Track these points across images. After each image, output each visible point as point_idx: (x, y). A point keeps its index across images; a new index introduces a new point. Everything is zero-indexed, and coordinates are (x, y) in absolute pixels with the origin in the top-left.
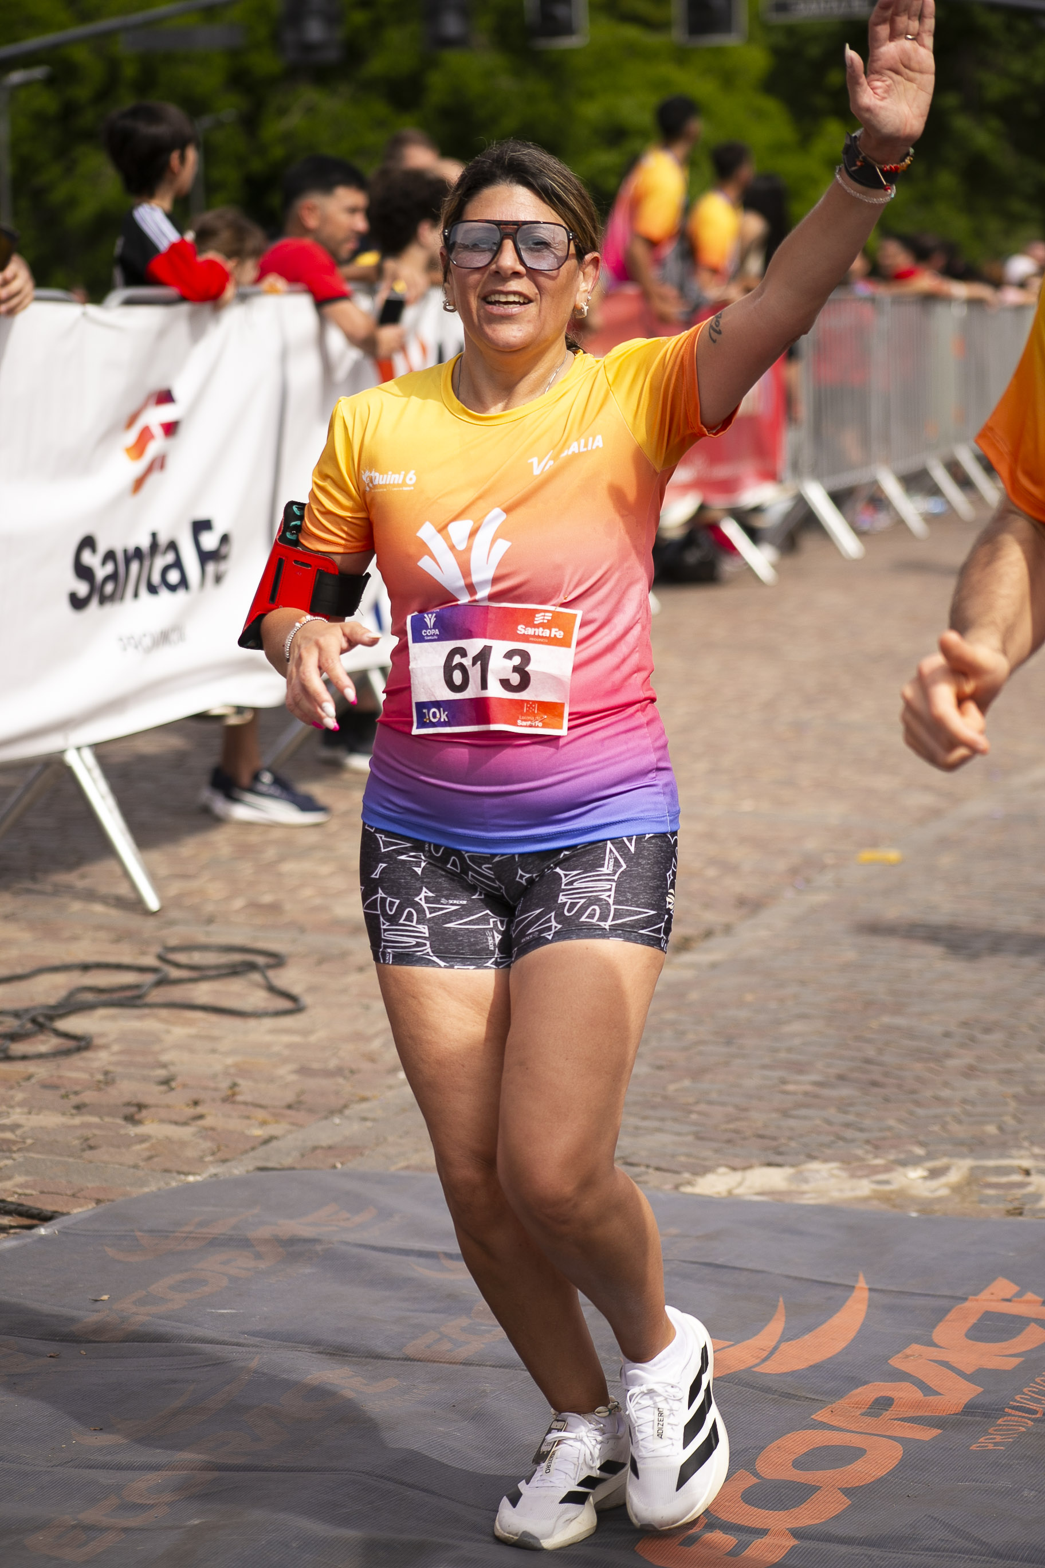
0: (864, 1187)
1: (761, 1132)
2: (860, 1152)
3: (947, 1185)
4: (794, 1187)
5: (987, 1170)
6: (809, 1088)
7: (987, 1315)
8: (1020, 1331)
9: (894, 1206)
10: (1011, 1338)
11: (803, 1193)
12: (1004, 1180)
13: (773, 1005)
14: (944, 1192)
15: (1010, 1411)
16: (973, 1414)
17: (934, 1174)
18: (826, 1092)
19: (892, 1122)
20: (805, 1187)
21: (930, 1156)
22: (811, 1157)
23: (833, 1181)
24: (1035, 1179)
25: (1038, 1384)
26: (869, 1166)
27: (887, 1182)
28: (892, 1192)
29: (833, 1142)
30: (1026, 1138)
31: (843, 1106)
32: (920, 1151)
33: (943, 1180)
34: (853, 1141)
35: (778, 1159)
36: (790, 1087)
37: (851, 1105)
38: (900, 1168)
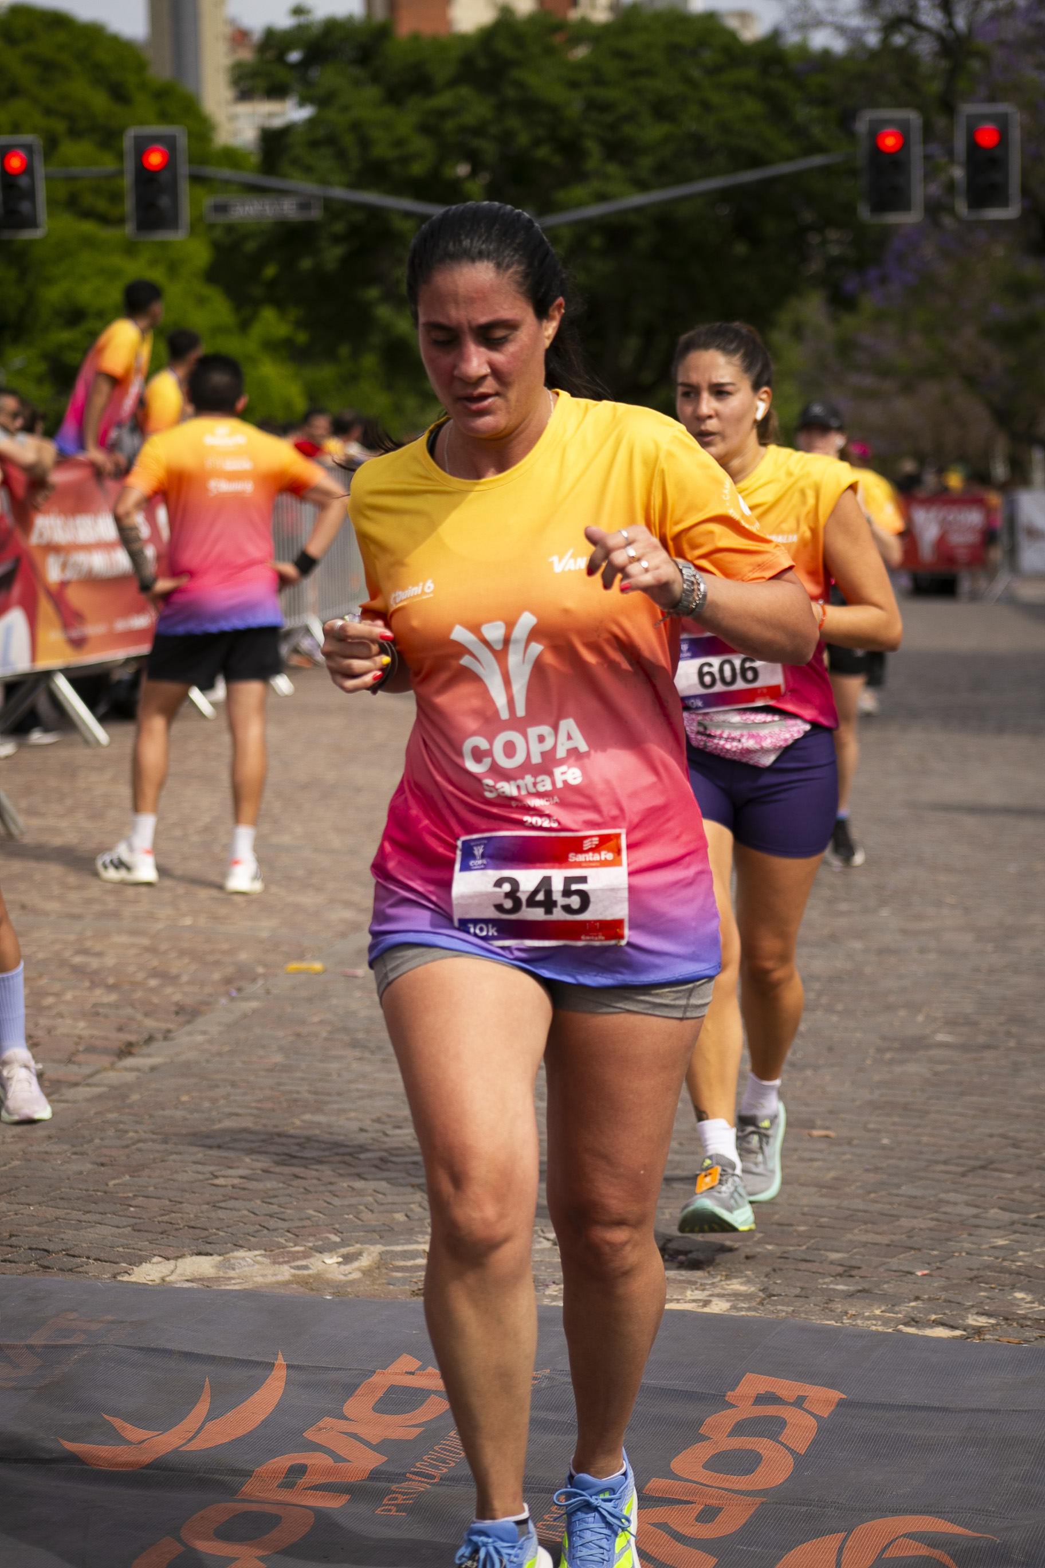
0: (285, 1272)
1: (192, 1224)
2: (282, 1240)
3: (359, 1269)
4: (221, 1274)
5: (395, 1255)
6: (236, 1181)
7: (393, 1389)
8: (422, 1403)
9: (312, 1290)
10: (413, 1410)
11: (230, 1278)
12: (410, 1263)
13: (207, 1104)
14: (357, 1275)
15: (410, 1476)
16: (378, 1480)
17: (348, 1259)
18: (252, 1185)
19: (311, 1212)
20: (231, 1273)
21: (344, 1243)
22: (238, 1246)
23: (257, 1266)
25: (437, 1452)
26: (289, 1252)
27: (306, 1267)
28: (310, 1276)
29: (258, 1231)
31: (267, 1198)
32: (336, 1239)
33: (356, 1264)
34: (276, 1230)
35: (208, 1248)
36: (220, 1181)
37: (275, 1197)
38: (318, 1255)
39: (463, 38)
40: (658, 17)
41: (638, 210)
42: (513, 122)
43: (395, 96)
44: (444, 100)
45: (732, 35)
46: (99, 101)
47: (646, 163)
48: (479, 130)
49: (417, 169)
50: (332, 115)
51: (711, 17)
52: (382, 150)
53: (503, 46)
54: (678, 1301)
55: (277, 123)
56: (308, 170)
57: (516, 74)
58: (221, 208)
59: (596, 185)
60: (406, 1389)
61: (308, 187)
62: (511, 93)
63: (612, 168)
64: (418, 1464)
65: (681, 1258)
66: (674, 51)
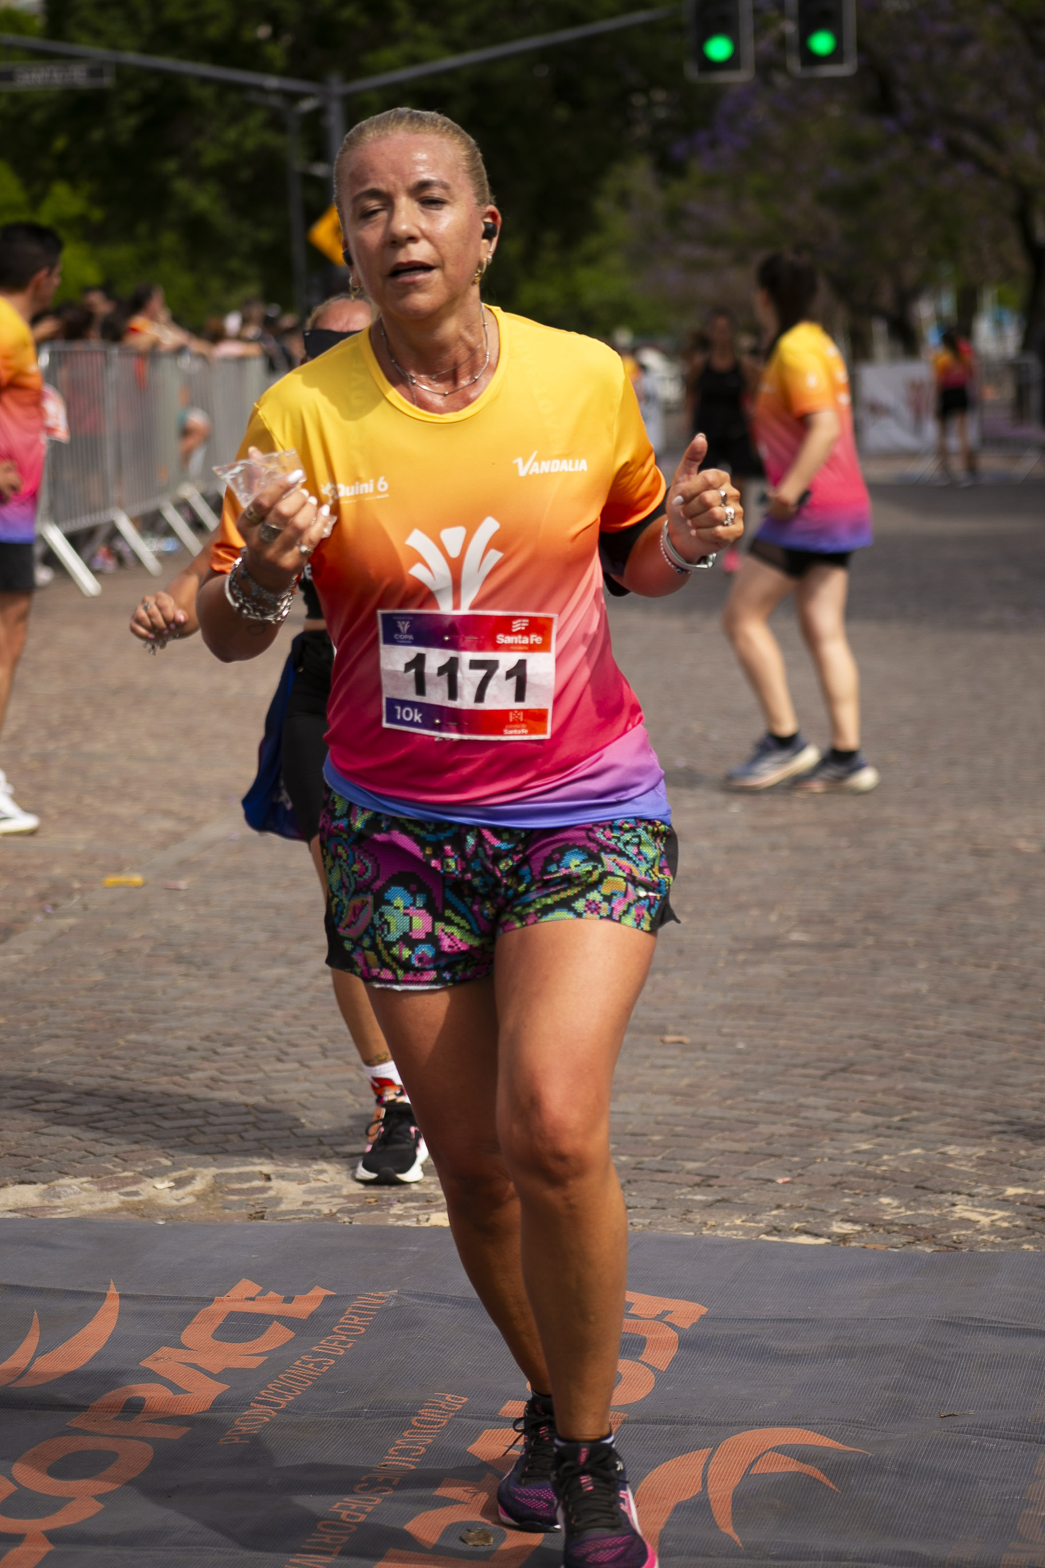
0: (114, 1199)
1: (14, 1151)
2: (109, 1166)
3: (192, 1194)
4: (45, 1203)
5: (230, 1177)
6: (60, 1106)
7: (232, 1316)
9: (143, 1216)
10: (255, 1338)
11: (56, 1207)
12: (246, 1186)
13: (24, 1027)
14: (189, 1200)
15: (256, 1407)
16: (222, 1409)
17: (180, 1183)
18: (76, 1109)
20: (57, 1202)
21: (175, 1167)
22: (63, 1173)
23: (84, 1194)
24: (275, 1183)
25: (282, 1380)
26: (117, 1178)
27: (136, 1193)
28: (140, 1202)
29: (83, 1157)
30: (265, 1144)
32: (166, 1162)
33: (188, 1189)
34: (102, 1155)
35: (31, 1176)
38: (148, 1180)
47: (460, 23)
49: (214, 31)
56: (96, 34)
59: (406, 46)
60: (246, 1315)
61: (98, 52)
63: (423, 29)
64: (261, 1392)
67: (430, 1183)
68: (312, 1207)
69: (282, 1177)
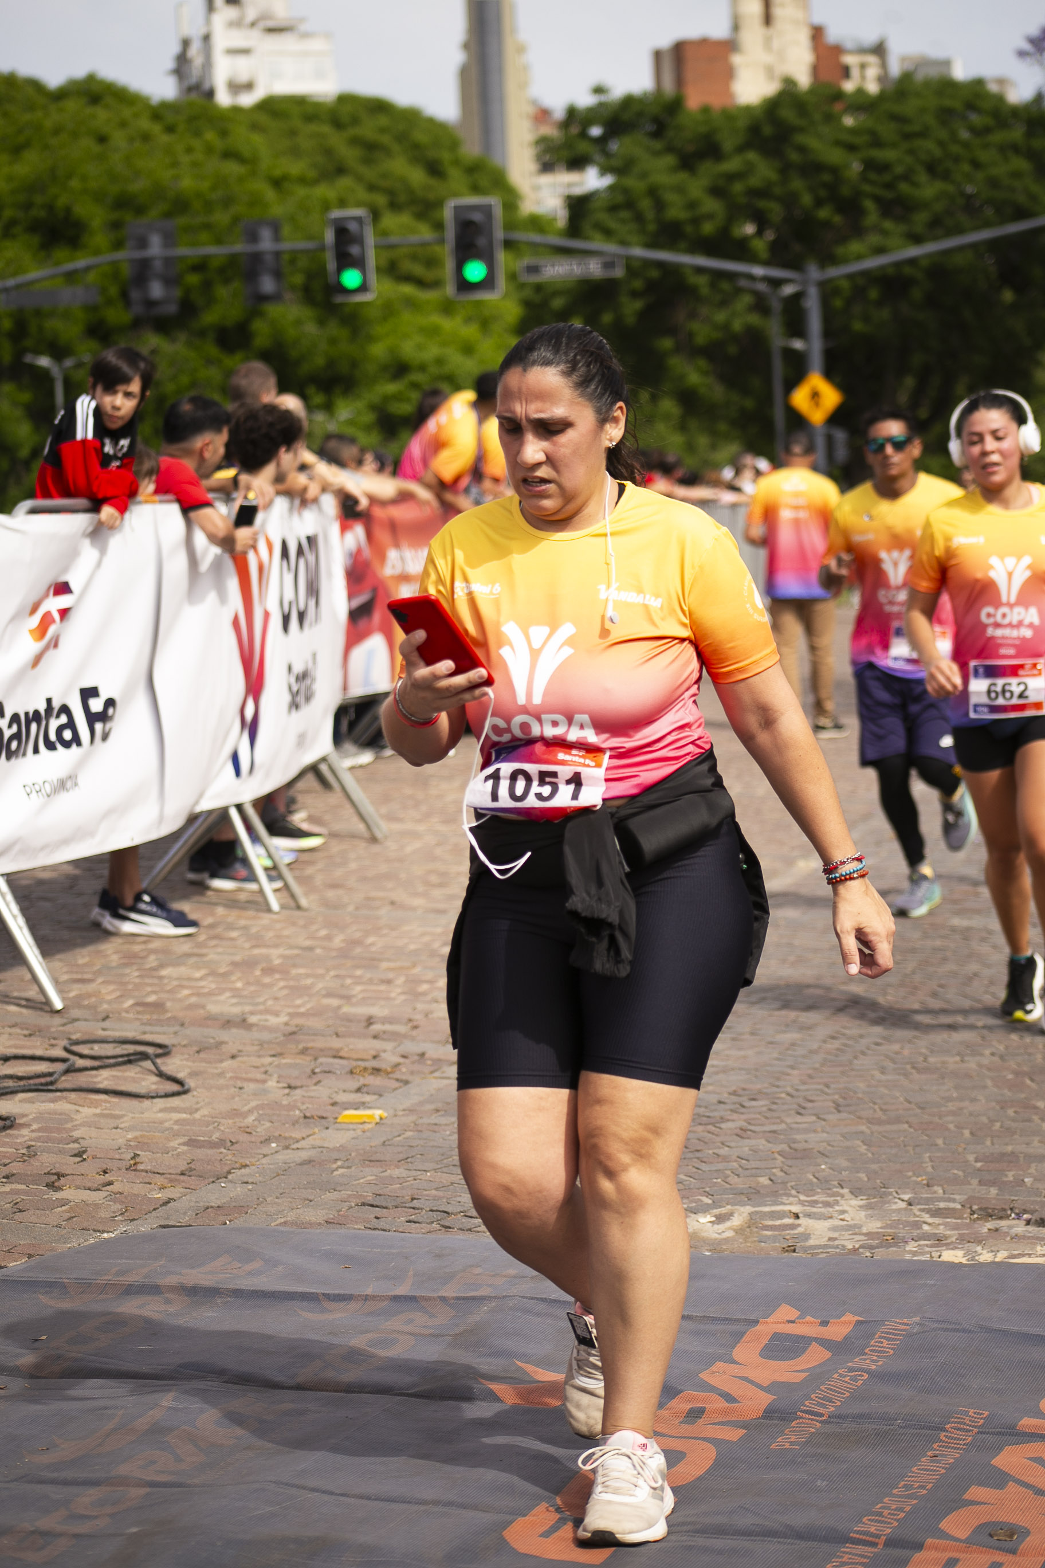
3: (730, 1228)
5: (764, 1215)
7: (776, 1337)
8: (804, 1350)
10: (797, 1357)
12: (778, 1223)
14: (730, 1234)
15: (801, 1414)
16: (771, 1418)
17: (720, 1219)
21: (716, 1205)
24: (802, 1221)
25: (823, 1391)
30: (792, 1187)
32: (707, 1201)
33: (728, 1224)
38: (693, 1215)
39: (748, 109)
40: (927, 83)
41: (912, 262)
42: (797, 184)
43: (688, 162)
44: (733, 165)
45: (1000, 99)
46: (417, 176)
47: (921, 219)
48: (763, 193)
49: (708, 228)
50: (630, 182)
51: (979, 83)
52: (676, 212)
53: (788, 114)
54: (1030, 1255)
55: (578, 191)
56: (608, 233)
57: (801, 139)
58: (533, 269)
59: (874, 239)
60: (788, 1337)
61: (611, 248)
62: (794, 157)
63: (888, 225)
64: (807, 1403)
65: (1025, 1216)
66: (946, 115)
67: (939, 1224)
68: (836, 1243)
69: (809, 1215)
